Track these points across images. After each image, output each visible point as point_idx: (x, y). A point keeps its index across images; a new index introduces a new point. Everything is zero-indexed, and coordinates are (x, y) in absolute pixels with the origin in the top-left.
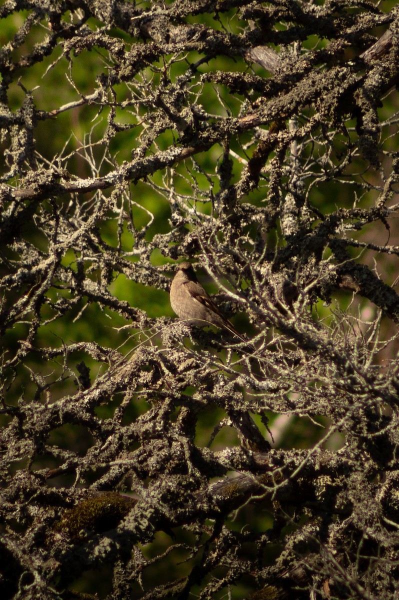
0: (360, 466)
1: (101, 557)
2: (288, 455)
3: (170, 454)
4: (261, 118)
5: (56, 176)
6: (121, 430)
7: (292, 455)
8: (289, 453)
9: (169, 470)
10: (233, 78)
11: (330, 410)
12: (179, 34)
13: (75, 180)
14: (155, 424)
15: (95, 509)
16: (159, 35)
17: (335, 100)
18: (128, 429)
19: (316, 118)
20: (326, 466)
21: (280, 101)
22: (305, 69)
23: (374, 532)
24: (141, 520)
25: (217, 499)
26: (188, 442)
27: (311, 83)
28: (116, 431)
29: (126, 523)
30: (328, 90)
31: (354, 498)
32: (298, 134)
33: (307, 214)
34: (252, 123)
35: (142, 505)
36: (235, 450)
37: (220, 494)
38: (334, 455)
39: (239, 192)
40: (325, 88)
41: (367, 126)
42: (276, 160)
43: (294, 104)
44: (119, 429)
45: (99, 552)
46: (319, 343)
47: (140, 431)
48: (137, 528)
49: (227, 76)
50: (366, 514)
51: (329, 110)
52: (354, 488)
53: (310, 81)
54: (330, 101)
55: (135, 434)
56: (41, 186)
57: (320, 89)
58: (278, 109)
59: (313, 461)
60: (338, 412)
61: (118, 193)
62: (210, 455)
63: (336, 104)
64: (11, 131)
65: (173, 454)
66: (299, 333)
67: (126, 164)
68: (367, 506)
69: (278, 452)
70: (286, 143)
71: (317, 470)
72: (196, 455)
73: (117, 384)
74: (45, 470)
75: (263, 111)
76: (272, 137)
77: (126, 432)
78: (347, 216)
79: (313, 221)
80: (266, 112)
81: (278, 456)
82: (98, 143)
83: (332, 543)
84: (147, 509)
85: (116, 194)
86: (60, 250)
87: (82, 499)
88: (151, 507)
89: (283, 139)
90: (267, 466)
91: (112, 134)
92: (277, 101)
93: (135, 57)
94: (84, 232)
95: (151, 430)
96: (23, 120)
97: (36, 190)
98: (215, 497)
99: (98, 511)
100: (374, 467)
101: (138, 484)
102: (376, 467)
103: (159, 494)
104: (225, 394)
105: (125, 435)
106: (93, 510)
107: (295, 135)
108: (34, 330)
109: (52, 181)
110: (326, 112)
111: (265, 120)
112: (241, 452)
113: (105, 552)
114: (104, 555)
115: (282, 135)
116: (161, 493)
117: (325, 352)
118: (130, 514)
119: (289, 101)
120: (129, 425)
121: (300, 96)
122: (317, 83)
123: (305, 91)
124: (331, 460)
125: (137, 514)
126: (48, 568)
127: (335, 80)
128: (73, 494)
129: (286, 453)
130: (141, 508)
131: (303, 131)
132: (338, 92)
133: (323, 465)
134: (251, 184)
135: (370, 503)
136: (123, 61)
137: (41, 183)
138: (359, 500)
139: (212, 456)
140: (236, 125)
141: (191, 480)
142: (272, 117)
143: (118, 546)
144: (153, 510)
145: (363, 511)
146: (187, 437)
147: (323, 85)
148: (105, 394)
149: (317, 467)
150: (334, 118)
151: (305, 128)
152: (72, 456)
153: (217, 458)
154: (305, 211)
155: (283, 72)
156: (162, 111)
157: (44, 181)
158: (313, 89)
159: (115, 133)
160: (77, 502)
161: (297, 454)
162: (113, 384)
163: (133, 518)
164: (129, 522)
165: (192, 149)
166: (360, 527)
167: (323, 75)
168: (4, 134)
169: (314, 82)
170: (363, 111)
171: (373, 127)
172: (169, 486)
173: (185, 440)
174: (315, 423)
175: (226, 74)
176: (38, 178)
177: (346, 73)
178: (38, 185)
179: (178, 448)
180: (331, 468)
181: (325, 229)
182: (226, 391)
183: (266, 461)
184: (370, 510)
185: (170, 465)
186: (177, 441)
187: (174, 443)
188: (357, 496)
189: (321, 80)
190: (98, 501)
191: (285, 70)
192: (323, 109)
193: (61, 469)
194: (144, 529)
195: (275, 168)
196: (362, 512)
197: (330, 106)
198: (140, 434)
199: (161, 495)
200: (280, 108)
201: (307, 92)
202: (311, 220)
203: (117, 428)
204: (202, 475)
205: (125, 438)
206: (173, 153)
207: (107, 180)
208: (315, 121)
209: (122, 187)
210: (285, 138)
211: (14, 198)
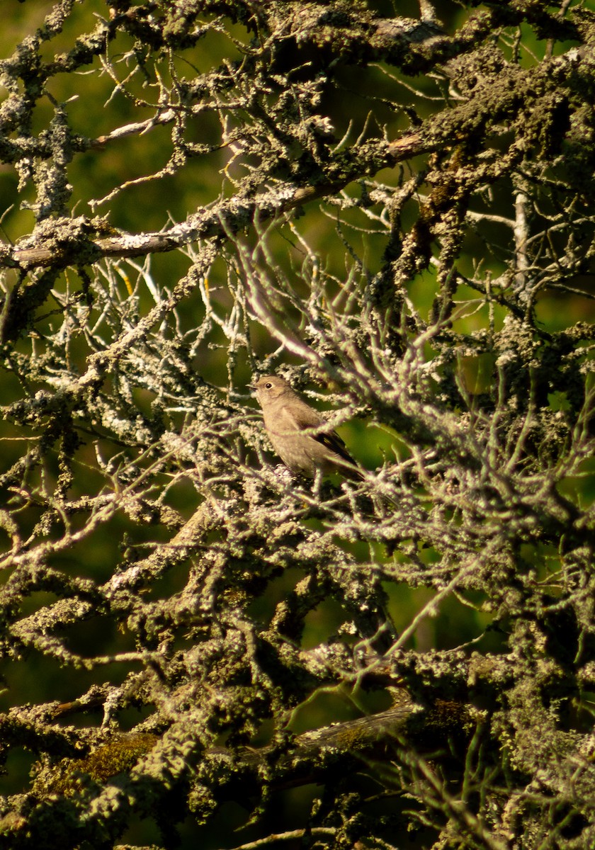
0: (528, 667)
1: (103, 818)
2: (422, 660)
3: (221, 649)
4: (425, 140)
5: (88, 230)
6: (143, 610)
7: (430, 659)
8: (425, 657)
9: (224, 679)
10: (350, 38)
11: (483, 575)
12: (307, 16)
13: (119, 236)
14: (199, 598)
15: (121, 761)
16: (276, 18)
17: (549, 114)
18: (154, 607)
19: (519, 147)
20: (485, 680)
21: (456, 113)
22: (476, 33)
23: (550, 777)
24: (173, 759)
25: (328, 753)
26: (253, 631)
27: (507, 85)
28: (136, 611)
29: (147, 764)
30: (535, 96)
31: (519, 721)
32: (489, 173)
33: (527, 335)
34: (411, 150)
35: (176, 735)
36: (334, 649)
37: (332, 745)
38: (500, 662)
39: (398, 273)
40: (530, 93)
41: (577, 130)
42: (452, 214)
43: (479, 118)
44: (140, 607)
45: (100, 808)
46: (438, 433)
47: (174, 611)
48: (165, 772)
49: (340, 35)
50: (537, 747)
51: (538, 132)
52: (520, 706)
53: (506, 82)
54: (540, 117)
55: (166, 616)
56: (62, 244)
57: (522, 94)
58: (452, 125)
59: (463, 670)
60: (496, 578)
61: (199, 270)
62: (293, 657)
63: (549, 122)
64: (35, 173)
65: (227, 649)
66: (405, 415)
67: (202, 212)
68: (539, 735)
69: (407, 655)
70: (468, 186)
71: (471, 686)
72: (266, 654)
73: (168, 559)
74: (52, 704)
75: (429, 128)
76: (447, 176)
77: (152, 613)
78: (589, 334)
79: (537, 346)
80: (433, 131)
81: (406, 662)
82: (157, 175)
83: (508, 822)
84: (184, 742)
85: (196, 272)
86: (102, 361)
87: (102, 745)
88: (190, 738)
89: (464, 180)
90: (387, 676)
91: (180, 160)
92: (451, 113)
93: (194, 6)
94: (142, 333)
95: (192, 610)
96: (49, 149)
97: (52, 249)
98: (324, 749)
99: (126, 763)
100: (556, 672)
101: (161, 691)
102: (560, 672)
103: (204, 717)
104: (317, 552)
105: (149, 617)
106: (118, 761)
107: (485, 174)
108: (61, 493)
109: (79, 236)
110: (535, 135)
111: (431, 143)
112: (344, 651)
113: (110, 808)
114: (106, 814)
115: (464, 173)
116: (207, 715)
117: (449, 449)
118: (155, 749)
119: (471, 114)
120: (156, 600)
121: (489, 104)
122: (517, 84)
123: (498, 97)
124: (495, 669)
125: (165, 750)
126: (7, 828)
127: (547, 81)
128: (87, 737)
129: (419, 657)
130: (174, 739)
131: (497, 168)
132: (554, 101)
133: (481, 677)
134: (418, 262)
135: (543, 729)
136: (170, 9)
137: (61, 238)
138: (528, 725)
139: (295, 658)
140: (385, 152)
141: (259, 695)
142: (443, 138)
143: (132, 800)
144: (192, 744)
145: (533, 742)
146: (251, 622)
147: (527, 88)
148: (147, 576)
149: (471, 681)
150: (547, 145)
151: (501, 163)
152: (54, 645)
153: (304, 661)
154: (526, 330)
155: (468, 72)
156: (262, 124)
157: (66, 235)
158: (511, 94)
159: (184, 159)
160: (93, 749)
161: (437, 659)
162: (160, 559)
163: (159, 755)
164: (153, 762)
165: (311, 189)
166: (528, 769)
167: (527, 72)
168: (22, 178)
169: (512, 83)
170: (571, 106)
171: (586, 132)
172: (218, 701)
173: (247, 627)
174: (464, 602)
175: (339, 32)
176: (57, 229)
177: (564, 68)
178: (57, 241)
179: (235, 640)
180: (494, 683)
181: (552, 355)
182: (318, 547)
183: (386, 668)
184: (545, 741)
185: (227, 671)
186: (234, 628)
187: (230, 633)
188: (524, 718)
189: (524, 80)
190: (128, 748)
191: (471, 69)
192: (529, 131)
193: (79, 703)
194: (178, 774)
195: (451, 228)
196: (530, 745)
197: (540, 125)
198: (174, 616)
199: (207, 718)
200: (456, 124)
201: (500, 99)
202: (534, 344)
203: (136, 605)
204: (275, 684)
205: (150, 622)
206: (281, 196)
207: (171, 238)
208: (517, 150)
209: (206, 260)
210: (467, 178)
211: (18, 262)
